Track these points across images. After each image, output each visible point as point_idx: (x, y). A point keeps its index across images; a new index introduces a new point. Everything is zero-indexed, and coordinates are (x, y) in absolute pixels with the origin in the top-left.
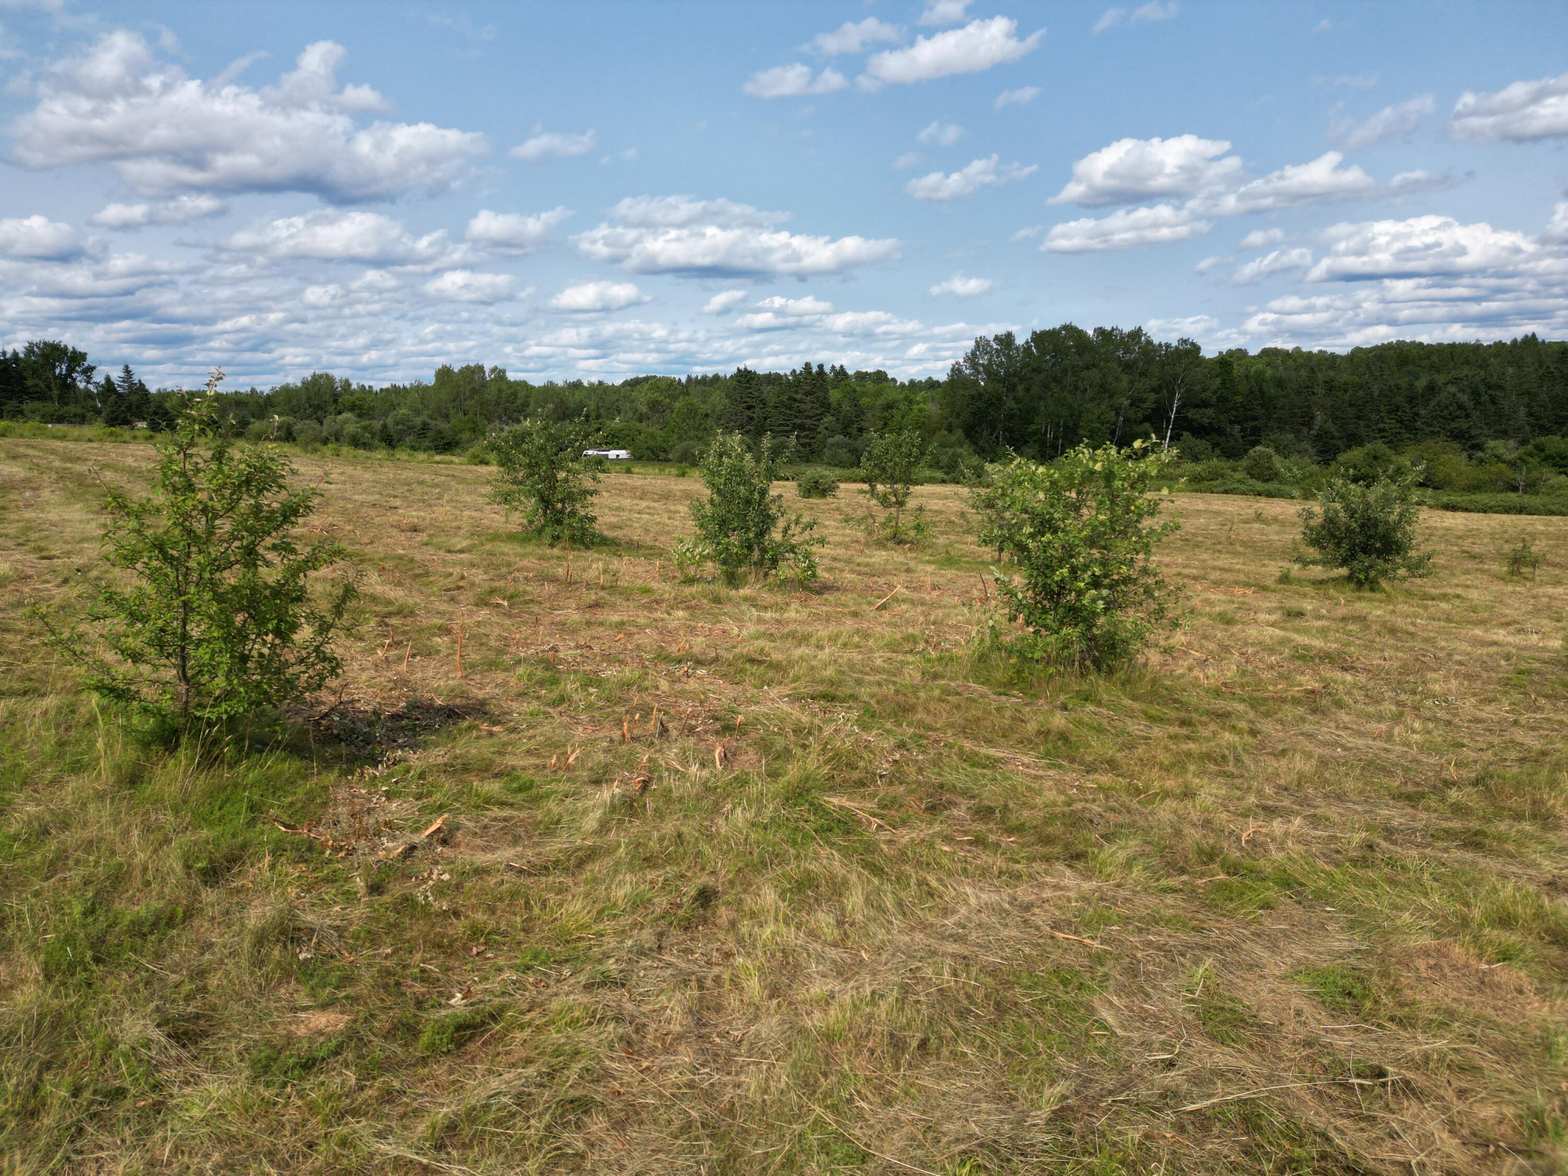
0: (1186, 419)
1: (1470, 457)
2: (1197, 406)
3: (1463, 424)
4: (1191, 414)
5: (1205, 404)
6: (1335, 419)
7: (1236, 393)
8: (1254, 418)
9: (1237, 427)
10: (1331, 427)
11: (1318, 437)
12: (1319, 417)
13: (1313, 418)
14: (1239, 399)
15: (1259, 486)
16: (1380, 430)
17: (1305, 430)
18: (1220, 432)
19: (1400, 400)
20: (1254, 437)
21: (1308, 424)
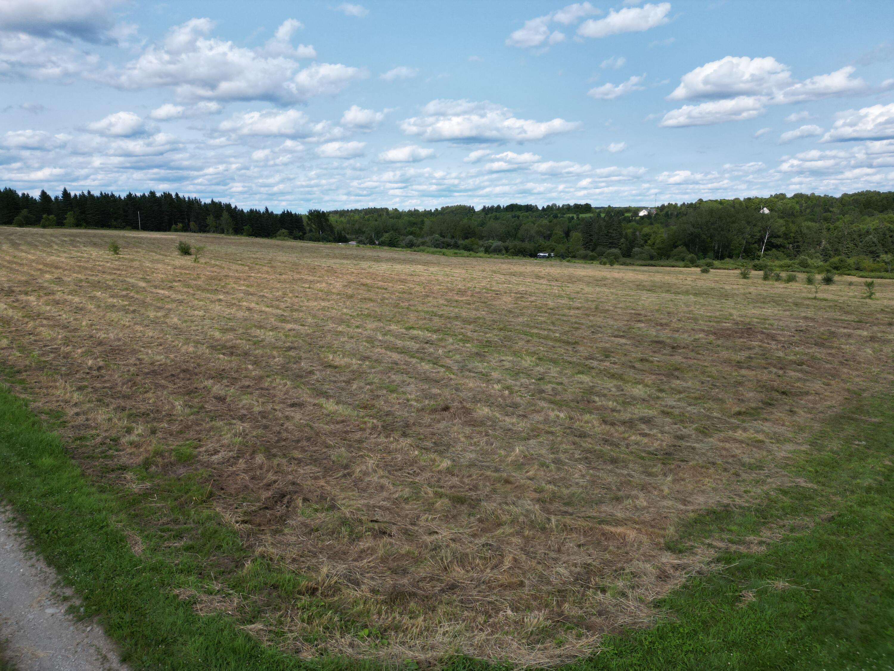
0: (771, 242)
1: (874, 260)
2: (775, 237)
3: (874, 249)
4: (773, 240)
5: (779, 237)
6: (830, 243)
7: (791, 232)
8: (798, 242)
9: (791, 245)
10: (828, 246)
11: (823, 250)
12: (824, 243)
13: (821, 242)
14: (792, 235)
15: (804, 269)
16: (847, 248)
17: (818, 247)
18: (784, 247)
19: (855, 236)
20: (798, 251)
21: (819, 244)
